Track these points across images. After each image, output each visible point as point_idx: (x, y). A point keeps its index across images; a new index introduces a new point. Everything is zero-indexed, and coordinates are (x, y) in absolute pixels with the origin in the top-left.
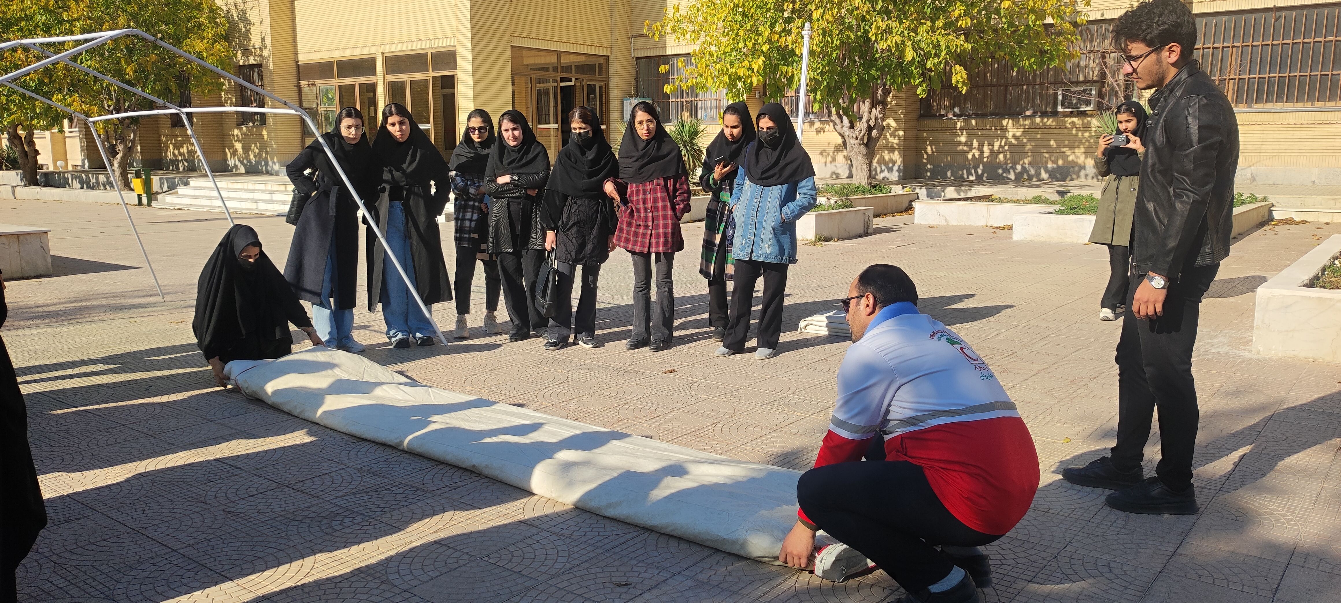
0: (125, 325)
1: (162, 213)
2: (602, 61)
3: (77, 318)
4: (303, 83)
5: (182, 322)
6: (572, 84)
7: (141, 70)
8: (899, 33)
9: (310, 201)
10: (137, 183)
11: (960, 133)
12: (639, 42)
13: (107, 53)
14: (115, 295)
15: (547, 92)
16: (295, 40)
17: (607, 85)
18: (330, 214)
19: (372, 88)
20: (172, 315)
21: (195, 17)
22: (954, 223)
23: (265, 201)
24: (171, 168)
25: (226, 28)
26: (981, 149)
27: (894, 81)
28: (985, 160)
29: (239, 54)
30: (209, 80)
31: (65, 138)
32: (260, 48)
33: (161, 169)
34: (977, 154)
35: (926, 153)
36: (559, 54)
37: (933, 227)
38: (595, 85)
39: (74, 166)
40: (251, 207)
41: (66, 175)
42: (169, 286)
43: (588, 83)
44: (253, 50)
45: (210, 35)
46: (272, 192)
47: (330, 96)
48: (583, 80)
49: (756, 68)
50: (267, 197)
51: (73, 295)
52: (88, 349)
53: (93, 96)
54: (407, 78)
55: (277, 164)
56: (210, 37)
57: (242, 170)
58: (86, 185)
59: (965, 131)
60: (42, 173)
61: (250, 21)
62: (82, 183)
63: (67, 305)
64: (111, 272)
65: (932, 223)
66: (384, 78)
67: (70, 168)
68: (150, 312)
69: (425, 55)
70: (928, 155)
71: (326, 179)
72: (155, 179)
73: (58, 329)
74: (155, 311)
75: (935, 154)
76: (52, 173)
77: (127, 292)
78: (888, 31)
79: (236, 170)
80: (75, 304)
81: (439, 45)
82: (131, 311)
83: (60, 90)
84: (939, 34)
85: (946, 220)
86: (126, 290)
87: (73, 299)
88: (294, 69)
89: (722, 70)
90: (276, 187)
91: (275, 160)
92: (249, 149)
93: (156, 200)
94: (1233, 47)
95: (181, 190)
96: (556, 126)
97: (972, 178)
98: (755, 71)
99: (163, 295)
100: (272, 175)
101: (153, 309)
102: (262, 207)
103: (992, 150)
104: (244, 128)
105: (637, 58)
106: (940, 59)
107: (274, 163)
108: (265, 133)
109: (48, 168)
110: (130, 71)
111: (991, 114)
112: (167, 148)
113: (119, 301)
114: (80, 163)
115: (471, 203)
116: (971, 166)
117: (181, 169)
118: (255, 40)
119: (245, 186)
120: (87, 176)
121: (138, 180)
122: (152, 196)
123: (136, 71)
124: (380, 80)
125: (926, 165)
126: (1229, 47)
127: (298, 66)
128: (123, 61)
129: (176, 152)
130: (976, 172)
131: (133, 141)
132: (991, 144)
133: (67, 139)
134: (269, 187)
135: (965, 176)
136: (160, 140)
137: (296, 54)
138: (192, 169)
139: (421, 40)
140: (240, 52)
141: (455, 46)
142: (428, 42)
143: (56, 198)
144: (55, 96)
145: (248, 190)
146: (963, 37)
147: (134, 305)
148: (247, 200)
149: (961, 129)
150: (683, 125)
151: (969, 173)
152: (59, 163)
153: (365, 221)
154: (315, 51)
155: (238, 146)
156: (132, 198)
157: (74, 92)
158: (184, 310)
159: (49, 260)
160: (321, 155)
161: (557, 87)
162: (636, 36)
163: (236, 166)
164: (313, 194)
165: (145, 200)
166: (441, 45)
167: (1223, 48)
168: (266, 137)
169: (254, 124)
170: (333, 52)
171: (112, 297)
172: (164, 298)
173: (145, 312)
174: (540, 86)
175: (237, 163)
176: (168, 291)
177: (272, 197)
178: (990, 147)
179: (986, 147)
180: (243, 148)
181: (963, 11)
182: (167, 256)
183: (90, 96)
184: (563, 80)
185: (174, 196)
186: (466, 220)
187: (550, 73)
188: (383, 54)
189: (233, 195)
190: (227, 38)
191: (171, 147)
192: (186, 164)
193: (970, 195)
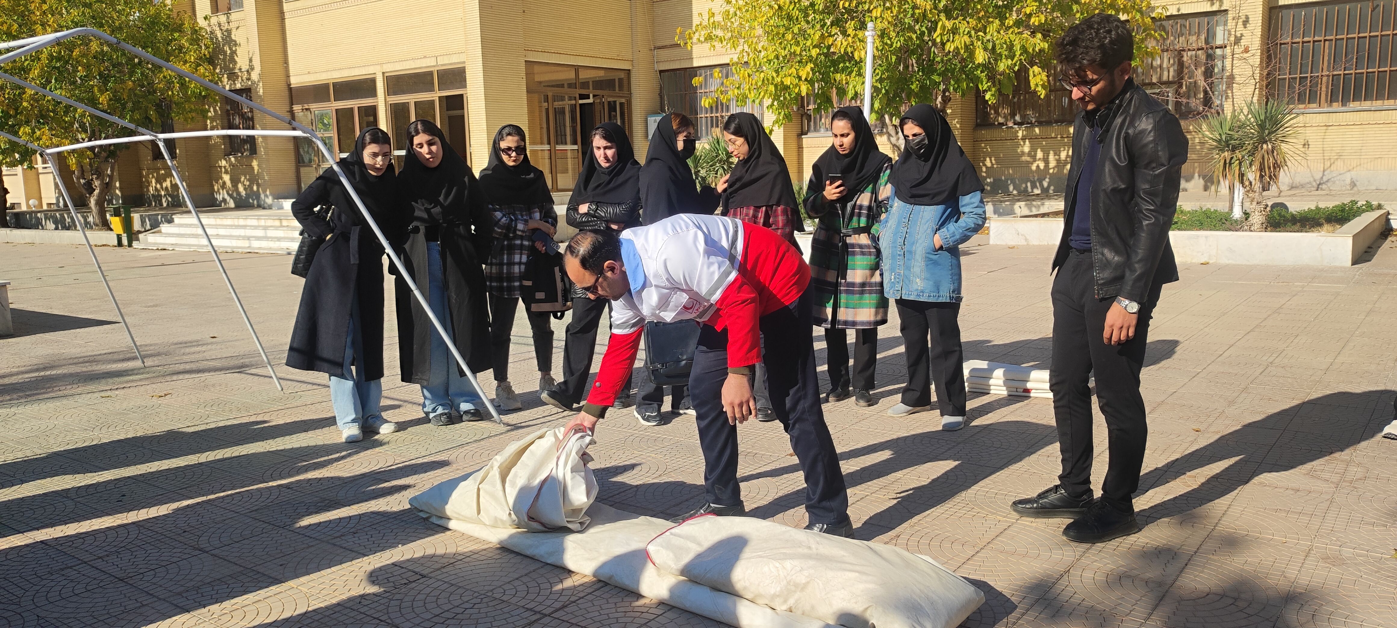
0: (96, 401)
1: (145, 254)
2: (622, 75)
3: (38, 394)
4: (297, 108)
5: (166, 395)
6: (590, 101)
7: (116, 98)
8: (966, 33)
9: (323, 246)
10: (116, 222)
11: (1022, 143)
12: (664, 54)
13: (79, 81)
14: (86, 359)
15: (562, 111)
16: (286, 62)
17: (629, 102)
18: (352, 262)
19: (372, 112)
20: (154, 386)
21: (175, 40)
22: (1036, 243)
23: (258, 238)
24: (154, 204)
25: (211, 50)
26: (1046, 161)
27: (959, 86)
28: (1051, 171)
29: (225, 79)
30: (193, 107)
31: (38, 174)
32: (248, 71)
33: (141, 205)
34: (1042, 165)
35: (985, 165)
36: (577, 68)
37: (1013, 247)
38: (615, 102)
39: (49, 205)
40: (243, 245)
41: (39, 215)
42: (151, 345)
43: (609, 99)
44: (240, 74)
45: (192, 58)
46: (266, 228)
47: (325, 121)
48: (603, 96)
49: (803, 75)
50: (260, 233)
51: (35, 361)
52: (47, 438)
53: (65, 129)
54: (410, 99)
55: (270, 198)
56: (192, 60)
57: (232, 204)
58: (62, 225)
59: (1027, 141)
60: (12, 213)
61: (235, 41)
62: (56, 222)
63: (27, 376)
64: (82, 330)
65: (1012, 243)
66: (385, 99)
67: (45, 207)
68: (127, 382)
69: (431, 73)
70: (987, 168)
71: (343, 217)
72: (136, 217)
73: (12, 410)
74: (132, 381)
75: (995, 166)
76: (23, 213)
77: (100, 355)
78: (954, 31)
79: (225, 204)
80: (36, 374)
81: (446, 62)
82: (103, 381)
83: (27, 123)
84: (1012, 33)
85: (1026, 240)
86: (99, 353)
87: (36, 367)
88: (286, 93)
89: (768, 80)
90: (270, 223)
91: (268, 193)
92: (239, 181)
93: (138, 239)
94: (1325, 40)
95: (165, 228)
96: (575, 147)
97: (1037, 191)
98: (803, 79)
99: (143, 358)
100: (264, 208)
101: (131, 378)
102: (256, 244)
103: (1058, 161)
104: (233, 159)
105: (661, 72)
106: (1014, 61)
107: (266, 196)
108: (255, 164)
109: (20, 207)
110: (103, 99)
111: (1056, 122)
112: (149, 183)
113: (90, 368)
114: (54, 201)
115: (518, 242)
116: (1036, 178)
117: (165, 205)
118: (242, 62)
119: (236, 222)
120: (62, 216)
121: (117, 219)
122: (132, 236)
123: (110, 100)
124: (381, 102)
125: (985, 178)
126: (1321, 41)
127: (290, 89)
128: (96, 89)
129: (158, 186)
130: (1042, 185)
131: (111, 177)
132: (1057, 153)
133: (41, 176)
134: (262, 223)
135: (1030, 190)
136: (141, 174)
137: (288, 76)
138: (177, 204)
139: (425, 57)
140: (225, 76)
141: (464, 62)
142: (434, 59)
143: (28, 241)
144: (22, 129)
145: (239, 226)
146: (1039, 36)
147: (107, 373)
148: (238, 238)
149: (1024, 139)
150: (718, 142)
151: (1034, 186)
152: (31, 202)
153: (393, 269)
154: (309, 73)
155: (226, 178)
156: (110, 238)
157: (44, 124)
158: (168, 378)
159: (9, 316)
160: (337, 188)
161: (575, 105)
162: (659, 48)
163: (224, 200)
164: (328, 238)
165: (125, 241)
166: (448, 61)
167: (1314, 42)
168: (256, 168)
169: (242, 154)
170: (329, 73)
171: (82, 363)
172: (143, 362)
173: (121, 383)
174: (557, 104)
175: (226, 197)
176: (149, 353)
177: (266, 233)
178: (1057, 157)
179: (1051, 157)
180: (231, 180)
181: (1035, 8)
182: (149, 307)
183: (62, 128)
184: (583, 97)
185: (157, 234)
186: (514, 264)
187: (566, 89)
188: (383, 73)
189: (222, 232)
190: (211, 61)
191: (154, 181)
192: (170, 199)
193: (1043, 210)
